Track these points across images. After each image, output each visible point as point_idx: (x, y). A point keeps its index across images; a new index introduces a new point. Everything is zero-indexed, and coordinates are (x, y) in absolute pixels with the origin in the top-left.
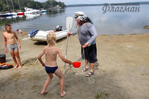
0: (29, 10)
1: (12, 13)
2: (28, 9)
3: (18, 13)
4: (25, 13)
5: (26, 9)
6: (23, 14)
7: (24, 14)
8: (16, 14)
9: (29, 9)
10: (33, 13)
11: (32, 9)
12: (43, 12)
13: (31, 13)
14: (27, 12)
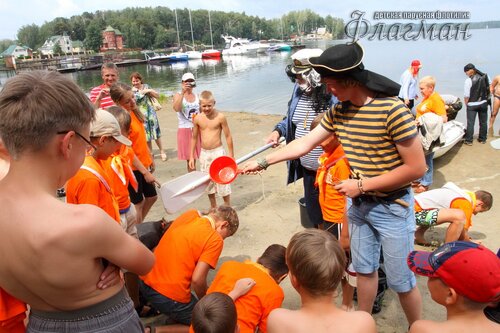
0: (238, 44)
1: (186, 53)
2: (235, 41)
3: (206, 52)
4: (224, 52)
5: (227, 41)
6: (219, 56)
7: (221, 56)
8: (199, 55)
9: (239, 40)
10: (251, 54)
11: (246, 41)
12: (280, 50)
13: (242, 54)
14: (232, 50)
